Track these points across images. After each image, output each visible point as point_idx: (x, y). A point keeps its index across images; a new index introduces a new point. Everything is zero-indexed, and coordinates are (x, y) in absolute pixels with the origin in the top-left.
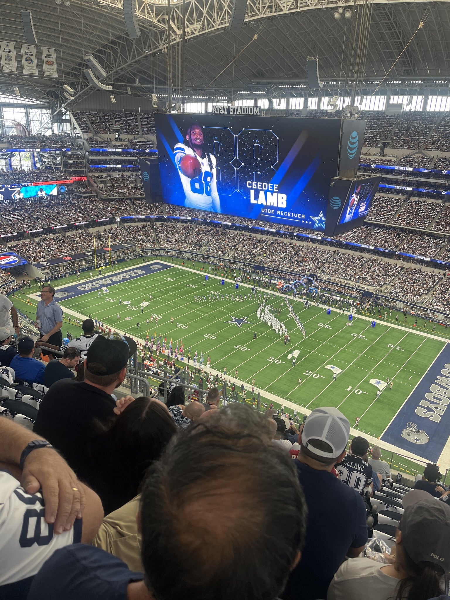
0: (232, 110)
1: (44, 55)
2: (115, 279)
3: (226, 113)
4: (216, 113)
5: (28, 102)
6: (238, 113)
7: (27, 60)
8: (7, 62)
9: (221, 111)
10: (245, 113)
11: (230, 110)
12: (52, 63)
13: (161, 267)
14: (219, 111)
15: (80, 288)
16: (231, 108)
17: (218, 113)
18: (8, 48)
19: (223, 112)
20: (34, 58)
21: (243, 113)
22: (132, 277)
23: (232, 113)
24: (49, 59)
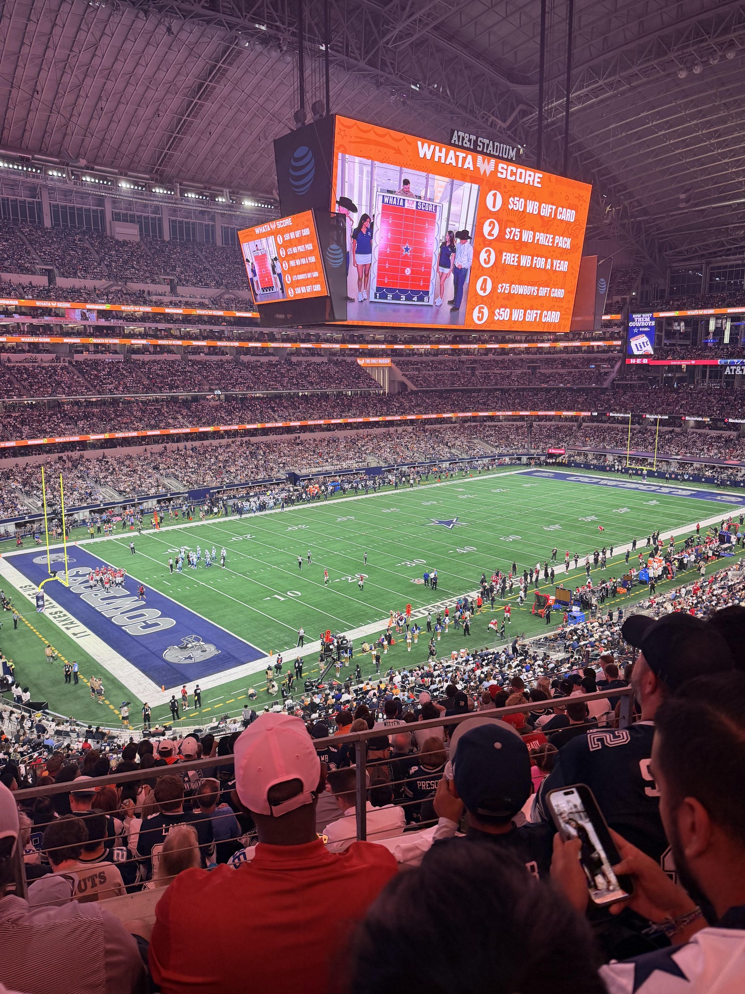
0: (481, 144)
3: (472, 147)
4: (457, 143)
6: (488, 152)
9: (464, 142)
10: (497, 154)
11: (479, 143)
14: (462, 142)
16: (480, 141)
17: (460, 144)
19: (468, 145)
21: (495, 153)
23: (480, 149)
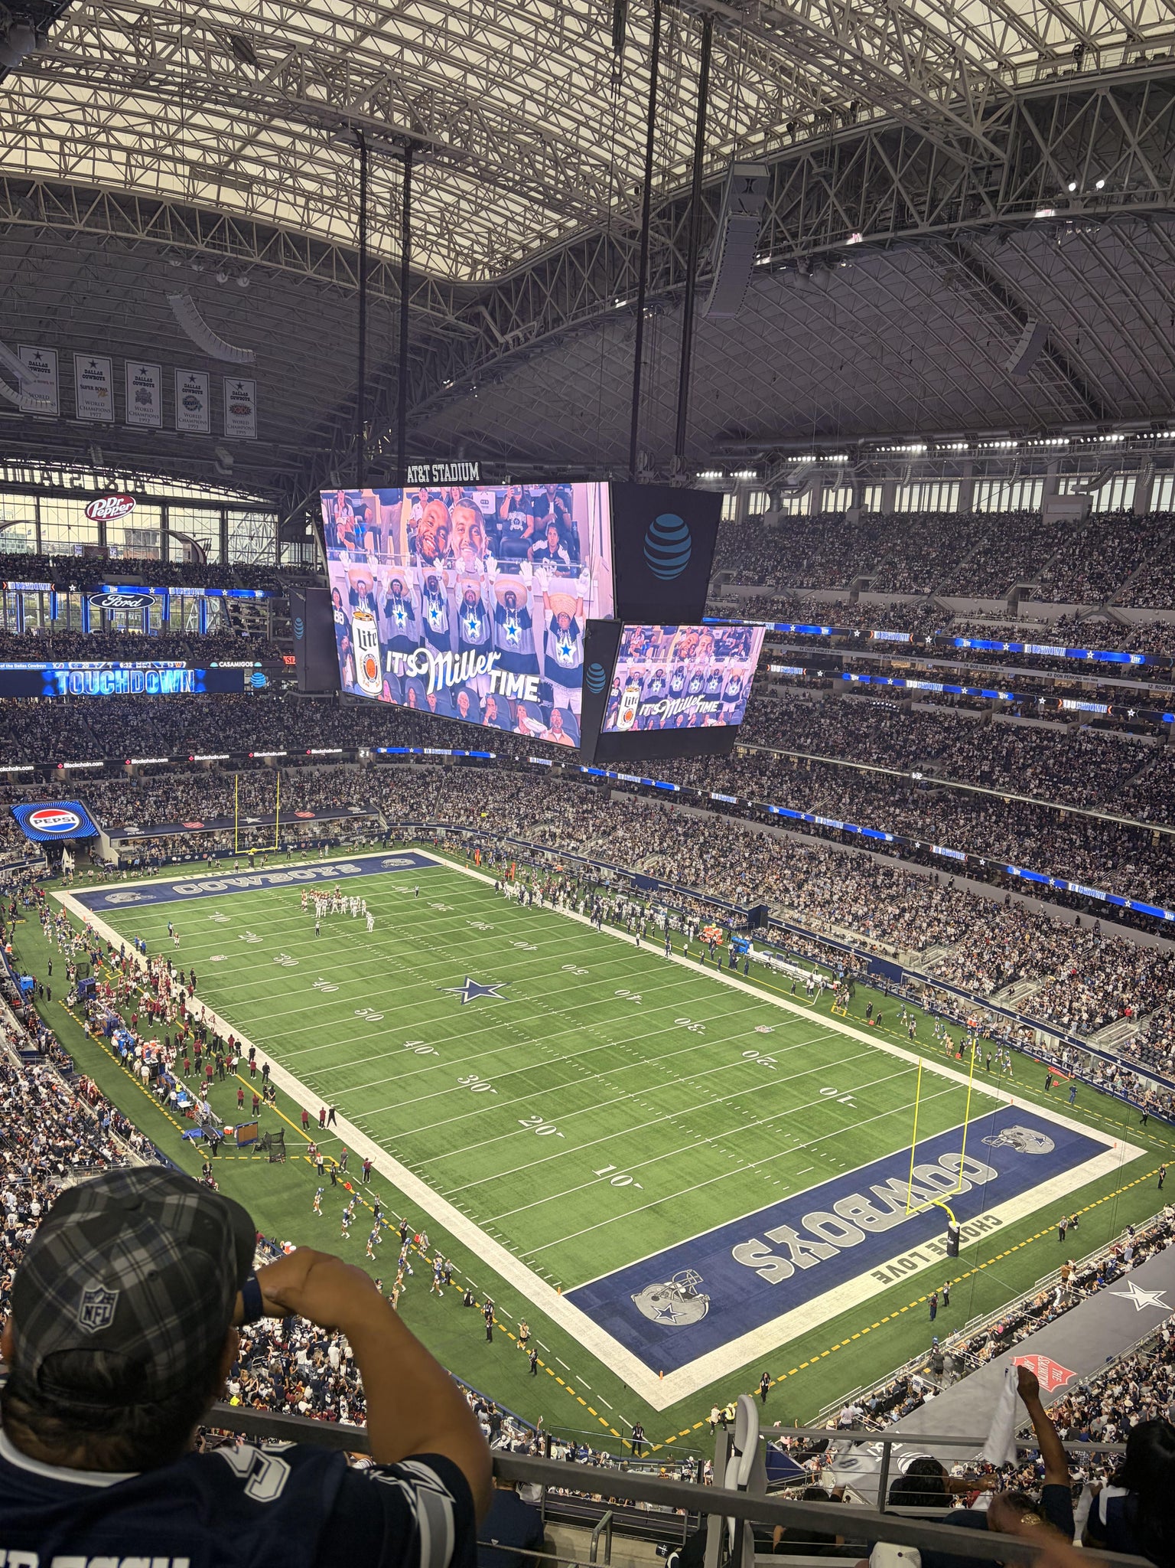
1: (229, 394)
2: (273, 878)
5: (233, 497)
7: (186, 403)
8: (140, 404)
12: (246, 411)
13: (410, 862)
15: (180, 890)
16: (436, 469)
18: (147, 376)
20: (203, 399)
22: (319, 876)
24: (239, 402)
